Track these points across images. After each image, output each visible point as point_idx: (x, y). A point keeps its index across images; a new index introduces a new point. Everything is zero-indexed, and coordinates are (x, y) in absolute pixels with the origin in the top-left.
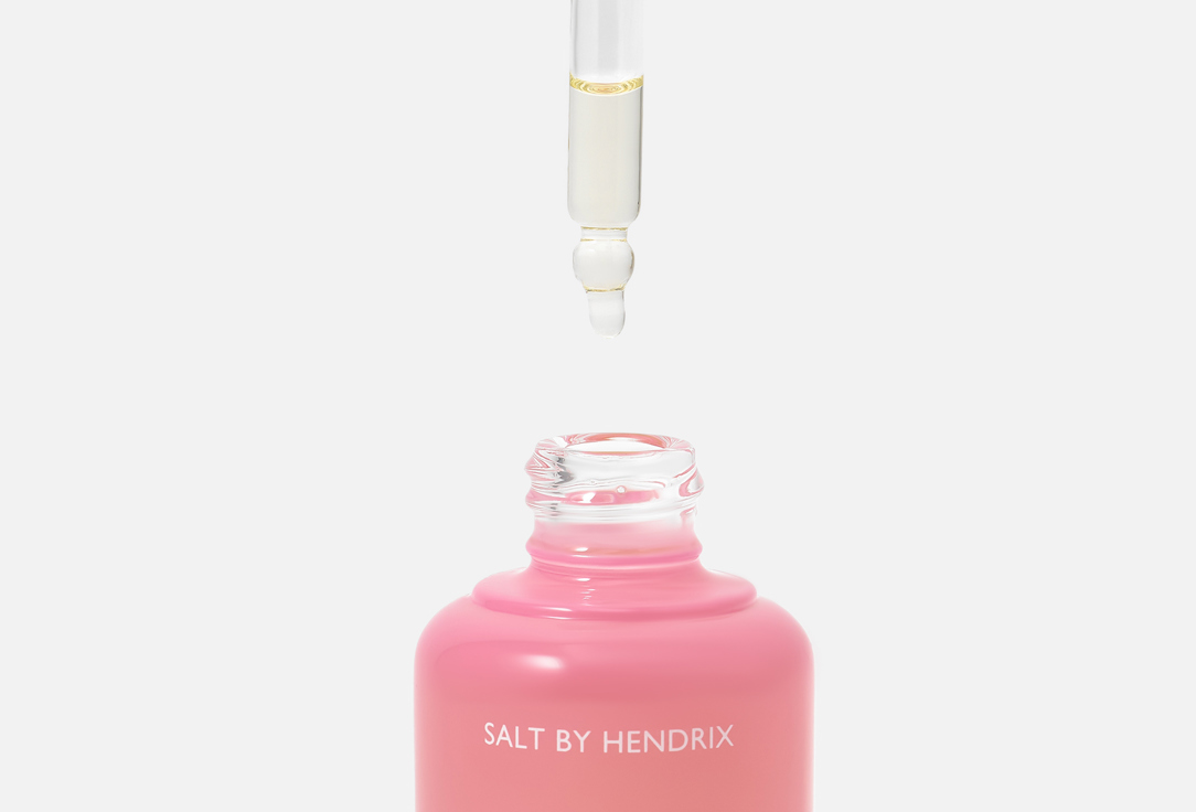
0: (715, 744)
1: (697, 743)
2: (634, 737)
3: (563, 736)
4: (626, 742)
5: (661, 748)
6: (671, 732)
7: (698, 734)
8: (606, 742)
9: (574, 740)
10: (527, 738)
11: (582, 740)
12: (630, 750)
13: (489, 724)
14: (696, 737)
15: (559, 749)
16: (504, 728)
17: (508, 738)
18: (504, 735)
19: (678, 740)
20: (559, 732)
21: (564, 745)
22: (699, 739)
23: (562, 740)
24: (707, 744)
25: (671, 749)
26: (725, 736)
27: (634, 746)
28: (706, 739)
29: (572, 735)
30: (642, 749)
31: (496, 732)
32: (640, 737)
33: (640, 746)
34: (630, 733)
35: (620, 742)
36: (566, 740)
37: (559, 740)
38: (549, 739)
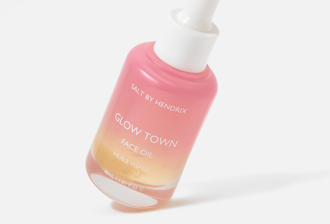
0: (181, 112)
1: (177, 110)
2: (163, 104)
3: (148, 96)
4: (161, 104)
5: (168, 109)
6: (172, 106)
7: (178, 109)
8: (156, 102)
9: (150, 98)
10: (140, 92)
11: (151, 99)
12: (161, 106)
13: (133, 84)
14: (177, 109)
15: (146, 98)
16: (136, 87)
17: (136, 90)
18: (135, 88)
19: (173, 108)
20: (147, 95)
21: (147, 98)
22: (178, 110)
23: (147, 97)
24: (179, 111)
25: (170, 110)
26: (184, 111)
27: (162, 106)
28: (179, 110)
29: (150, 97)
30: (164, 107)
31: (134, 87)
32: (165, 105)
33: (164, 106)
34: (162, 103)
35: (159, 104)
36: (148, 97)
37: (146, 97)
38: (144, 95)
